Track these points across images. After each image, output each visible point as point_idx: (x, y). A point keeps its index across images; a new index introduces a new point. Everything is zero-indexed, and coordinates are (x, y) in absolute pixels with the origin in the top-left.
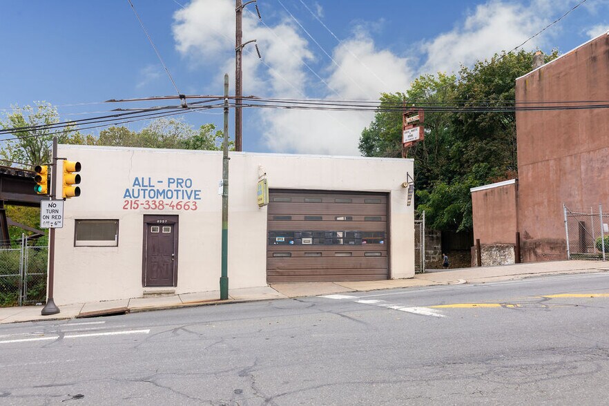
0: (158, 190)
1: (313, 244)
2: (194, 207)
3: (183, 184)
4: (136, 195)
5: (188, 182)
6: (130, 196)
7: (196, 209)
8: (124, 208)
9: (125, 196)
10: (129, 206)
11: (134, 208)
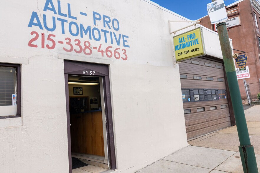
0: (81, 25)
1: (200, 101)
2: (124, 57)
3: (111, 24)
4: (50, 25)
5: (115, 22)
6: (39, 25)
7: (126, 59)
8: (30, 45)
9: (31, 24)
10: (38, 42)
11: (48, 46)
